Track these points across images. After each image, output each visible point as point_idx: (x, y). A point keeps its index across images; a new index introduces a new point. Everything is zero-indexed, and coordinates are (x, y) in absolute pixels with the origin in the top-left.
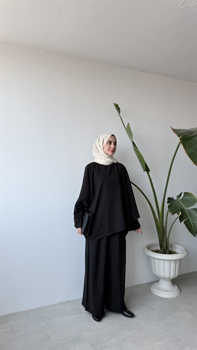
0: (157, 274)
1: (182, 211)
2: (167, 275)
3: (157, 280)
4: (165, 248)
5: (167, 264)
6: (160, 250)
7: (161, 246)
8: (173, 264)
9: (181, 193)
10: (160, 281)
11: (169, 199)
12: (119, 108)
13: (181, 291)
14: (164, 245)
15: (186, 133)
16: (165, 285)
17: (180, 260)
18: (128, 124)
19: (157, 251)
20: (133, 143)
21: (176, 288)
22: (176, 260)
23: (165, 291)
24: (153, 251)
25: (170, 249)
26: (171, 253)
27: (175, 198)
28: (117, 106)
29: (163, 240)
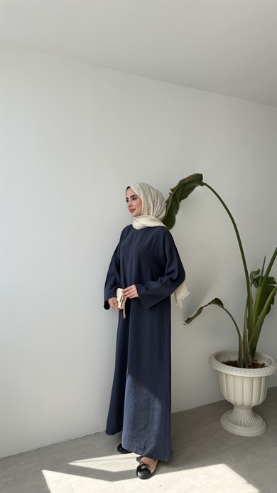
2: (247, 401)
10: (235, 408)
16: (243, 415)
17: (267, 378)
19: (232, 364)
21: (260, 421)
22: (261, 378)
23: (243, 426)
24: (225, 364)
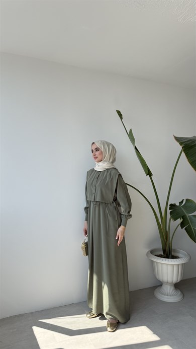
0: (161, 279)
1: (184, 217)
2: (170, 280)
3: (160, 284)
4: (168, 253)
5: (170, 268)
6: (163, 254)
7: (164, 251)
8: (175, 268)
9: (183, 200)
10: (164, 285)
11: (171, 205)
12: (122, 115)
13: (184, 296)
14: (167, 249)
15: (188, 141)
16: (168, 289)
17: (183, 265)
18: (131, 130)
19: (160, 256)
20: (136, 148)
21: (179, 292)
22: (179, 265)
23: (168, 295)
24: (156, 256)
25: (173, 254)
26: (174, 257)
27: (178, 204)
28: (119, 112)
29: (166, 245)
